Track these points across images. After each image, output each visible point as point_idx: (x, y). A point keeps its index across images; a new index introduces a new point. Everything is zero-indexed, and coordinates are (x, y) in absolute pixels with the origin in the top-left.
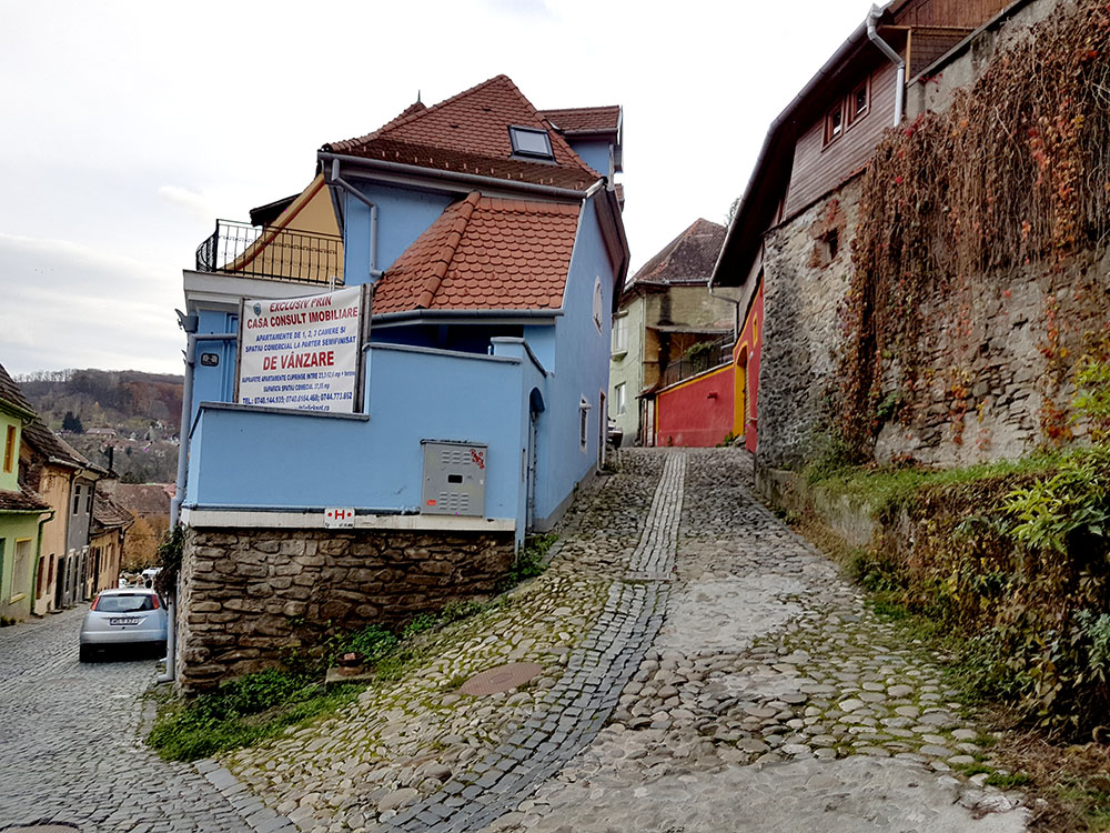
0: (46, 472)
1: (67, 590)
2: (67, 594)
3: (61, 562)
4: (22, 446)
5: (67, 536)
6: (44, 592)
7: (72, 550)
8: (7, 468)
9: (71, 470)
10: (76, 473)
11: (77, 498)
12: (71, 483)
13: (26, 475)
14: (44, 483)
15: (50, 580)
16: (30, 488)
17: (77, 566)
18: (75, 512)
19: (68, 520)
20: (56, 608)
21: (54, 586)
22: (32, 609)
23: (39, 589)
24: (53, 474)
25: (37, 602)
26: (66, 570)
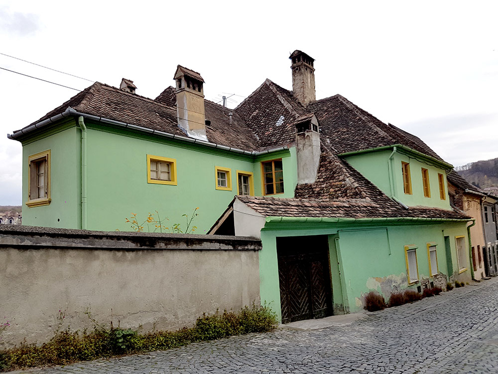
0: (465, 199)
1: (491, 265)
2: (491, 268)
3: (484, 249)
4: (449, 186)
5: (484, 235)
6: (478, 267)
7: (489, 243)
8: (443, 197)
9: (479, 197)
10: (483, 199)
11: (486, 214)
12: (481, 204)
13: (454, 202)
14: (466, 205)
15: (480, 260)
16: (458, 208)
17: (494, 252)
18: (487, 221)
19: (483, 226)
20: (487, 276)
21: (483, 263)
22: (473, 277)
23: (475, 265)
24: (470, 200)
25: (475, 272)
26: (488, 255)
